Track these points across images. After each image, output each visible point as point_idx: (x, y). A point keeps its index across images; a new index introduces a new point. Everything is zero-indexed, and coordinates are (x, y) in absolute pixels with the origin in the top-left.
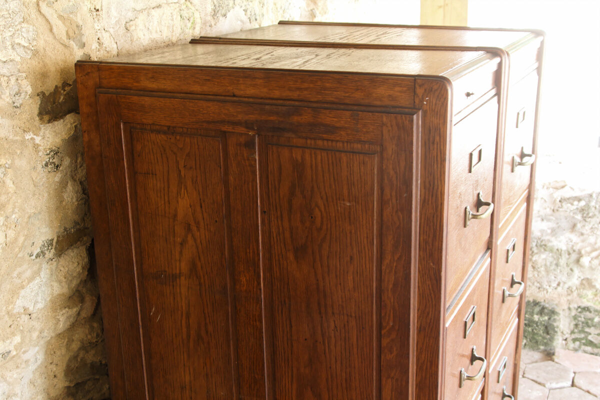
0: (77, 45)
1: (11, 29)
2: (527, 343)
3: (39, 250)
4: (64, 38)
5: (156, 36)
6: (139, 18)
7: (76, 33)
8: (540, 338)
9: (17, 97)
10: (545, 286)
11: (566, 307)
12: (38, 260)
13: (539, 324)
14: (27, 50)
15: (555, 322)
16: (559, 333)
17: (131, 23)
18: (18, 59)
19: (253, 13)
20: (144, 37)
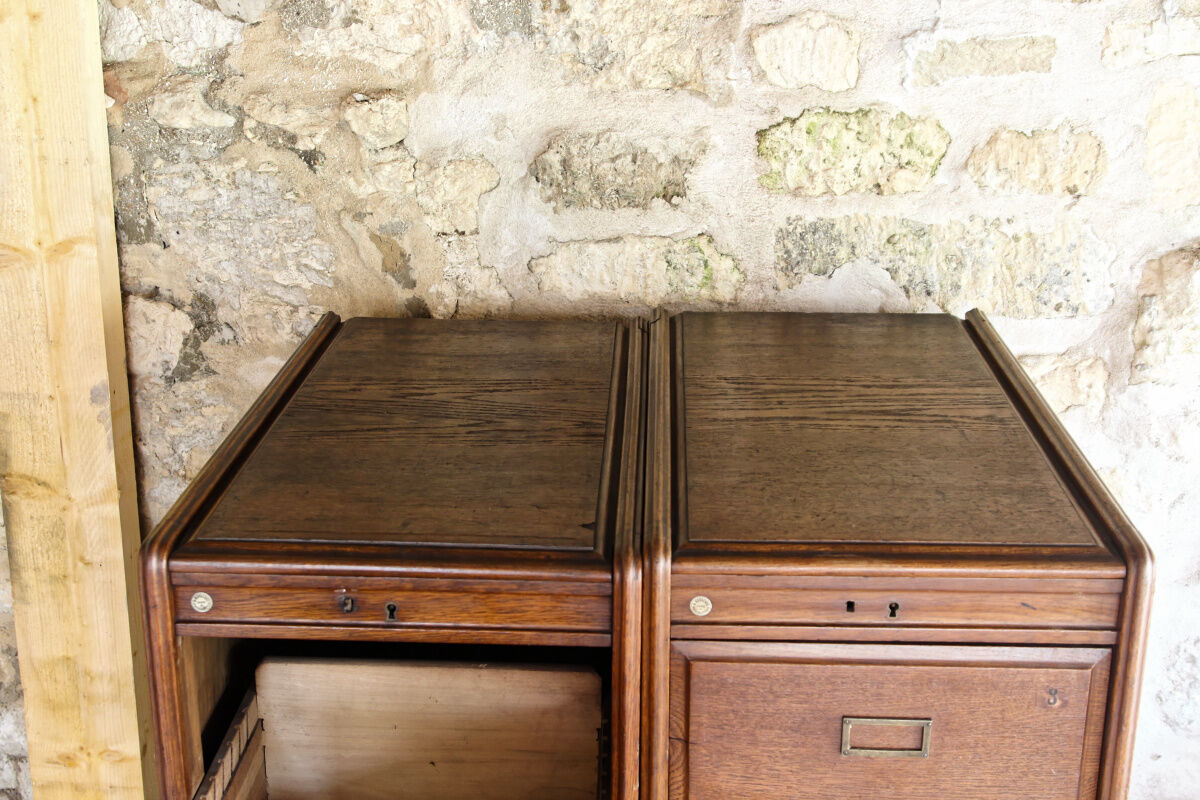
0: (399, 283)
4: (379, 268)
6: (559, 253)
7: (399, 264)
14: (322, 276)
17: (541, 260)
18: (307, 285)
19: (918, 278)
20: (569, 287)
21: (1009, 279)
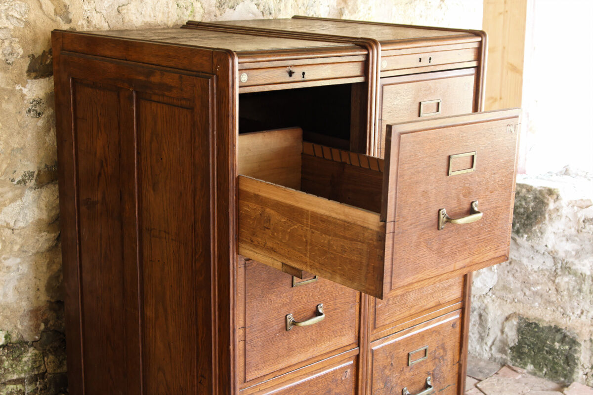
0: (63, 21)
1: (6, 4)
2: (547, 372)
3: (20, 178)
4: (52, 14)
5: (150, 20)
6: (132, 3)
7: (63, 11)
8: (560, 368)
9: (10, 56)
10: (568, 313)
11: (587, 339)
12: (19, 186)
13: (559, 353)
14: (20, 21)
15: (576, 353)
16: (580, 366)
17: (124, 7)
18: (11, 27)
19: (267, 8)
20: (136, 20)
21: (296, 6)
